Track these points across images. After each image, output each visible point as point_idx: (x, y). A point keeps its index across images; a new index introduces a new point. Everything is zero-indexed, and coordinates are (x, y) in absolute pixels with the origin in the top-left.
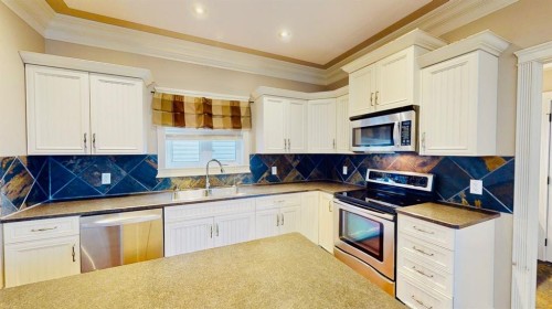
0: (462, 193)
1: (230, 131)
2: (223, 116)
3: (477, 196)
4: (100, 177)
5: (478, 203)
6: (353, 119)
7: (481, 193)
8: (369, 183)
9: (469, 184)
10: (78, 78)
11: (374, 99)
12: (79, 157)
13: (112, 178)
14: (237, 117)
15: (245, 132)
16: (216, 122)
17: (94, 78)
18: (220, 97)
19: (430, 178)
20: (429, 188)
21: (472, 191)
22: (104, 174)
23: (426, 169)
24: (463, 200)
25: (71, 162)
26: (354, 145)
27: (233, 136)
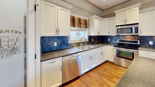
0: (147, 45)
1: (84, 29)
2: (83, 24)
3: (151, 45)
4: (54, 44)
5: (152, 46)
6: (116, 26)
7: (152, 44)
8: (118, 43)
9: (149, 42)
10: (54, 7)
11: (126, 21)
12: (48, 37)
13: (57, 44)
14: (86, 24)
15: (87, 29)
16: (82, 25)
17: (59, 7)
18: (83, 18)
19: (139, 41)
20: (139, 43)
21: (150, 44)
22: (55, 43)
23: (136, 39)
24: (147, 46)
25: (46, 39)
26: (118, 33)
27: (84, 30)
